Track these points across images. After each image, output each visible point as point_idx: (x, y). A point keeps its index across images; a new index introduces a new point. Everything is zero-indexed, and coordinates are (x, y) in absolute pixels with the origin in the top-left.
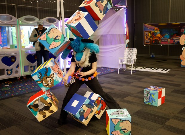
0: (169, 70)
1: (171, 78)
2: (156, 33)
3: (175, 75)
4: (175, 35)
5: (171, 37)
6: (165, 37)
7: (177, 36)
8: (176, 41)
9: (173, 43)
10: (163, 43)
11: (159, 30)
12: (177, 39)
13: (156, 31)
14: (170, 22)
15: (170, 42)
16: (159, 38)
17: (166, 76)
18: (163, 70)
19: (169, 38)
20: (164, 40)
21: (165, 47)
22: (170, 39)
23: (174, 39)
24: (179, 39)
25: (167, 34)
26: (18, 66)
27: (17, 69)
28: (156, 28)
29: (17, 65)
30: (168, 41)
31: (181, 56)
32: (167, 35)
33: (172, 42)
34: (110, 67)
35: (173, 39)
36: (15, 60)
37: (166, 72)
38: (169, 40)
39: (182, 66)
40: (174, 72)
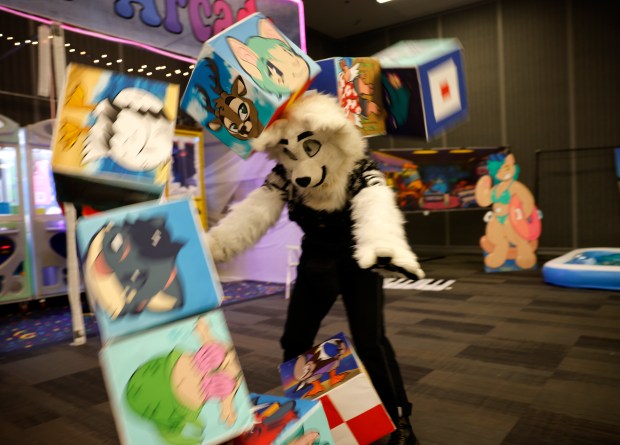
0: (450, 282)
1: (458, 306)
2: (408, 177)
3: (469, 296)
4: (463, 183)
5: (452, 188)
6: (435, 188)
7: (468, 187)
8: (466, 200)
9: (459, 207)
10: (430, 205)
11: (418, 170)
12: (468, 195)
13: (406, 174)
14: (448, 146)
15: (451, 202)
16: (418, 191)
17: (441, 300)
18: (431, 283)
19: (447, 192)
20: (431, 198)
21: (437, 217)
22: (451, 195)
23: (462, 194)
24: (473, 195)
25: (439, 181)
26: (20, 269)
27: (17, 276)
28: (407, 164)
29: (16, 265)
30: (442, 201)
31: (483, 240)
32: (440, 185)
33: (456, 204)
34: (269, 279)
35: (457, 195)
36: (12, 250)
37: (441, 288)
38: (447, 198)
39: (488, 271)
40: (465, 288)
